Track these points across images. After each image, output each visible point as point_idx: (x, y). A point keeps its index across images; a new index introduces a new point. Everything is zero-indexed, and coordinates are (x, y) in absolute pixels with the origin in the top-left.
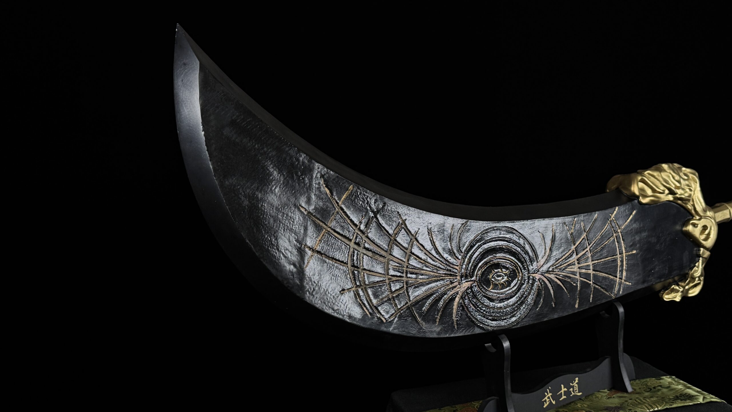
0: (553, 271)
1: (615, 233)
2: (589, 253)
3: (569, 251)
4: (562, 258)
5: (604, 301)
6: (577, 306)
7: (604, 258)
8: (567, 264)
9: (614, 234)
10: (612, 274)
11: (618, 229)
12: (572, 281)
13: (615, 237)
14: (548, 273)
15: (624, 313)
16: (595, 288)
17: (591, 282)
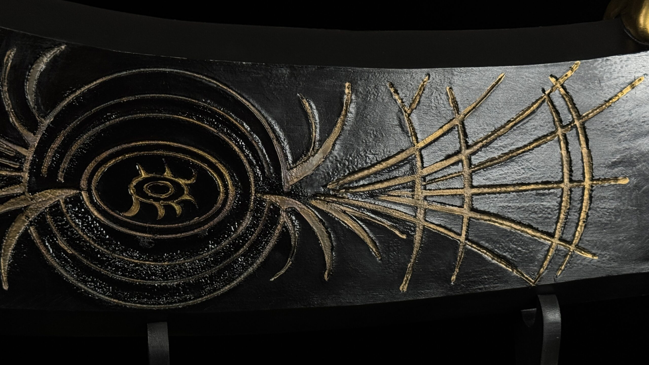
0: (335, 196)
1: (563, 127)
2: (466, 167)
3: (398, 153)
4: (373, 170)
5: (501, 287)
6: (404, 287)
7: (514, 185)
8: (386, 184)
9: (560, 131)
10: (535, 226)
11: (575, 117)
12: (396, 228)
13: (561, 138)
14: (320, 200)
15: (560, 325)
16: (468, 252)
17: (462, 238)
